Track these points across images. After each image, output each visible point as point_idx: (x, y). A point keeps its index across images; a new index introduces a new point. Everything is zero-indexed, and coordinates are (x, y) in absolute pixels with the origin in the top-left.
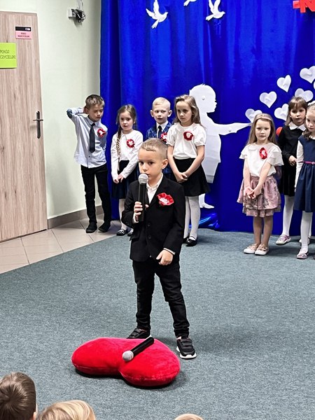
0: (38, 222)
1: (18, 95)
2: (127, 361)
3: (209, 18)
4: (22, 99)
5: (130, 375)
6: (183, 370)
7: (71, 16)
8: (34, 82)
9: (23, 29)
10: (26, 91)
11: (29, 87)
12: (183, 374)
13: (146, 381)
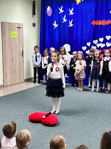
0: (22, 80)
1: (17, 45)
2: (44, 119)
3: (69, 26)
4: (18, 47)
5: (44, 122)
6: (59, 121)
7: (32, 24)
8: (22, 42)
9: (19, 28)
10: (19, 45)
11: (20, 43)
12: (59, 122)
13: (49, 124)
